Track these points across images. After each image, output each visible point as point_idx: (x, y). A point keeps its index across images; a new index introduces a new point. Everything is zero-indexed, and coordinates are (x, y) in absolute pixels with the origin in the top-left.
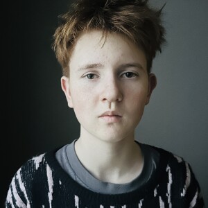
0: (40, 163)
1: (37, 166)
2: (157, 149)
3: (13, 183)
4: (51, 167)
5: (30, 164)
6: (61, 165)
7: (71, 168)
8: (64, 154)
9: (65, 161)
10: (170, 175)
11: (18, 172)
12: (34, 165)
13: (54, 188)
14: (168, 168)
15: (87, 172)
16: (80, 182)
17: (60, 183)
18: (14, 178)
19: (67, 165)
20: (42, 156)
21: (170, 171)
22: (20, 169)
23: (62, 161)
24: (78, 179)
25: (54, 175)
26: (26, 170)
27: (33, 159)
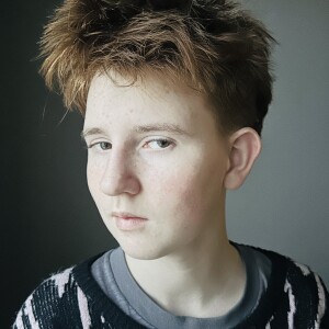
0: (66, 286)
1: (61, 291)
2: (264, 252)
3: (19, 322)
4: (85, 293)
5: (48, 288)
6: (103, 287)
7: (121, 293)
8: (106, 266)
9: (109, 280)
10: (292, 298)
11: (28, 302)
12: (55, 290)
14: (288, 286)
15: (150, 301)
16: (138, 318)
17: (103, 320)
18: (20, 313)
19: (113, 287)
20: (68, 271)
21: (290, 292)
22: (31, 297)
23: (104, 279)
24: (133, 312)
25: (90, 305)
26: (42, 298)
27: (52, 278)
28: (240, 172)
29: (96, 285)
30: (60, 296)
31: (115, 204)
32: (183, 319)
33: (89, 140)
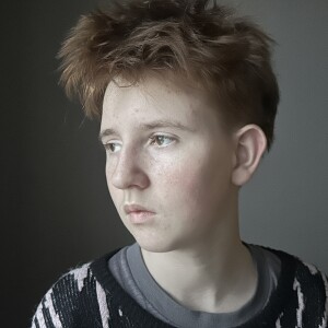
0: (85, 280)
1: (80, 285)
2: (273, 251)
3: (39, 314)
4: (104, 287)
5: (68, 282)
6: (120, 282)
7: (138, 288)
8: (123, 262)
9: (127, 275)
10: (300, 295)
12: (75, 284)
13: (110, 322)
14: (297, 284)
15: (166, 296)
16: (154, 312)
17: (121, 314)
18: (41, 306)
19: (130, 282)
20: (86, 267)
21: (299, 290)
22: (51, 291)
23: (121, 275)
24: (150, 306)
25: (109, 299)
26: (62, 292)
27: (71, 273)
28: (247, 168)
29: (114, 279)
30: (80, 289)
31: (127, 197)
32: (197, 314)
33: (105, 140)
